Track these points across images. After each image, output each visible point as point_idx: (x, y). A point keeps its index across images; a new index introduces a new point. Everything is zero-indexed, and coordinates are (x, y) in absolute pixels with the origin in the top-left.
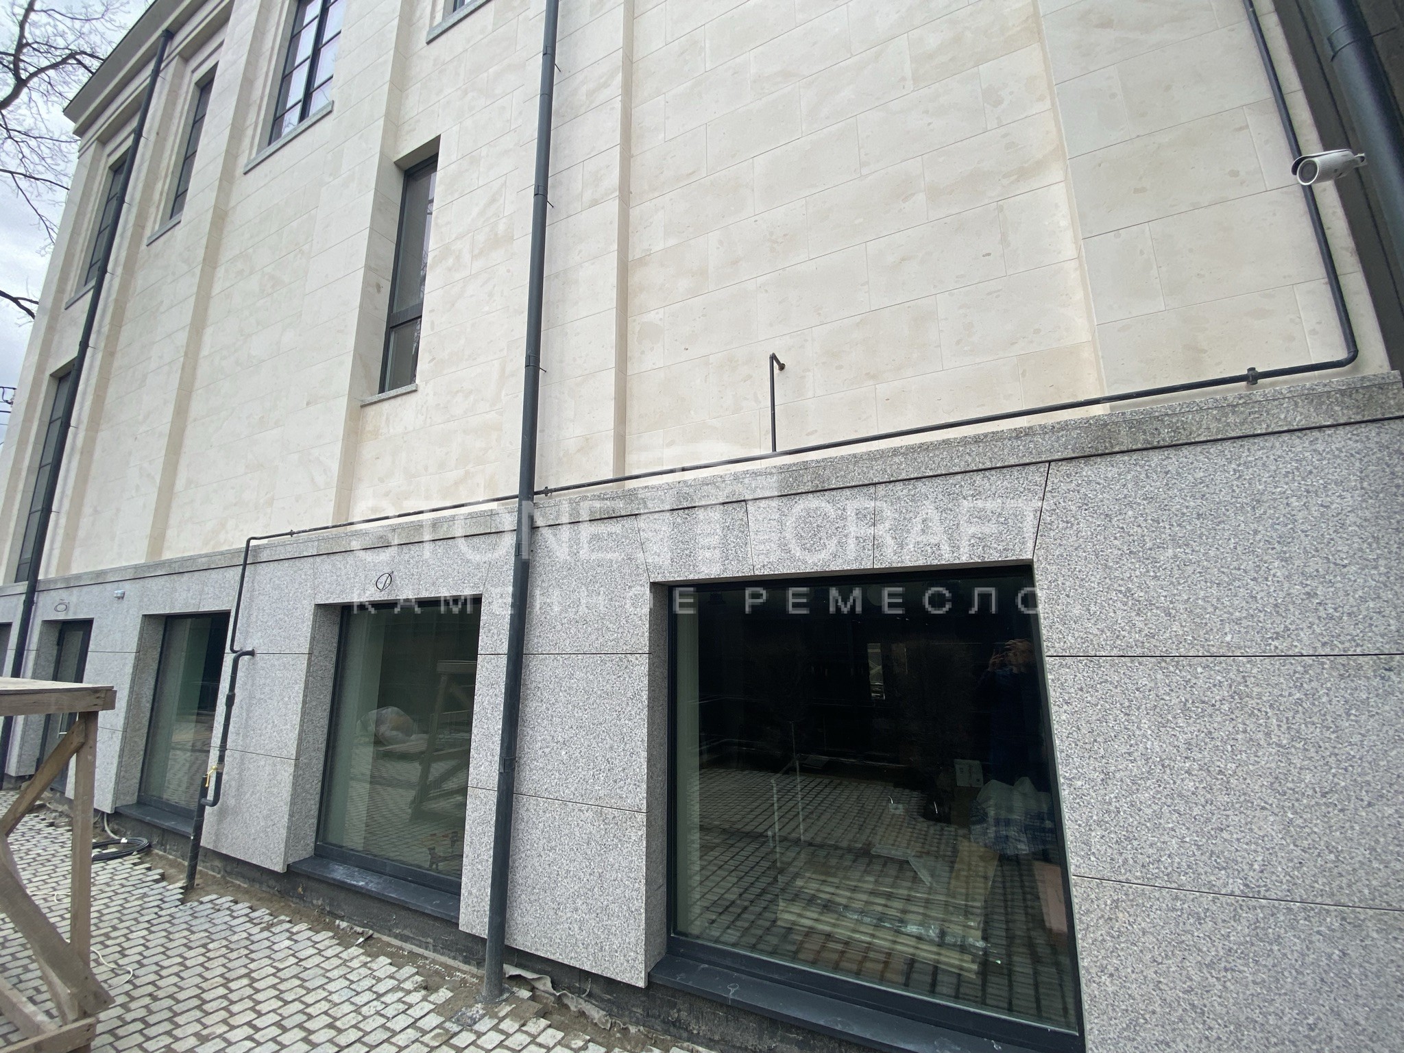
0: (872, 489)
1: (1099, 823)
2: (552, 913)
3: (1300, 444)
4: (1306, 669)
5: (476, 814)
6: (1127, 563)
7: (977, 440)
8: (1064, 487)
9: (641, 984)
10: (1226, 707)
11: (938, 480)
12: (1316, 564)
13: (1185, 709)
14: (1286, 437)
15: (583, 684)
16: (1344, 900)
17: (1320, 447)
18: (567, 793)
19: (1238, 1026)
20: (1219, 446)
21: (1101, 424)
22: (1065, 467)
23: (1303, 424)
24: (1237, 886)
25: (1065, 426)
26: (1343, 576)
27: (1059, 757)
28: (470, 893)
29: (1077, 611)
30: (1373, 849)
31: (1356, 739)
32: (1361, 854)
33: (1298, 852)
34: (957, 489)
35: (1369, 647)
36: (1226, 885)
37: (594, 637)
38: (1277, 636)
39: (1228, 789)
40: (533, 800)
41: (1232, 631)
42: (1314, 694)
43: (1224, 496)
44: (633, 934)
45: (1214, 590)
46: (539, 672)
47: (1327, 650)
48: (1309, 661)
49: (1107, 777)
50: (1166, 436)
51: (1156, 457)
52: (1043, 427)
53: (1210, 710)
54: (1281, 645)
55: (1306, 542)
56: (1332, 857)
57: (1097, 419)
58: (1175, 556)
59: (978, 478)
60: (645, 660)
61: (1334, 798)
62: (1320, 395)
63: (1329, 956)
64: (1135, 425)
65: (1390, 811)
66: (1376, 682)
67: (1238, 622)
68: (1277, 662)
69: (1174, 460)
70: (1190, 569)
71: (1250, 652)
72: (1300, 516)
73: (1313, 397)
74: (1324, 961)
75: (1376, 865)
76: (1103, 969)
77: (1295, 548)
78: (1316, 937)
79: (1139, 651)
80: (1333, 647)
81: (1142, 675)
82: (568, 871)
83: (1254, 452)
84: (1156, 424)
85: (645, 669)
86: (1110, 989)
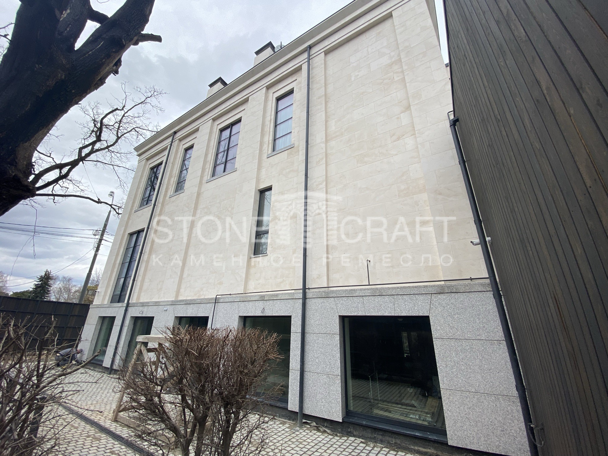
0: (393, 296)
1: (446, 376)
2: (315, 403)
3: (480, 294)
4: (484, 342)
5: (292, 377)
6: (449, 318)
7: (416, 287)
8: (435, 300)
9: (341, 421)
10: (469, 350)
11: (408, 295)
12: (485, 320)
13: (461, 351)
14: (478, 293)
15: (321, 342)
16: (495, 393)
17: (484, 295)
18: (319, 371)
19: (476, 422)
20: (465, 293)
21: (442, 286)
22: (435, 295)
23: (481, 290)
24: (473, 390)
25: (434, 286)
26: (490, 323)
27: (437, 361)
28: (291, 399)
29: (439, 328)
30: (500, 382)
31: (495, 358)
32: (498, 383)
33: (485, 383)
34: (412, 298)
35: (496, 339)
36: (471, 390)
37: (324, 329)
38: (478, 335)
39: (471, 369)
40: (309, 373)
41: (470, 334)
42: (486, 348)
43: (466, 304)
44: (338, 408)
45: (466, 325)
46: (309, 338)
47: (488, 339)
48: (484, 341)
49: (447, 366)
50: (454, 290)
51: (453, 294)
52: (430, 286)
53: (466, 351)
54: (479, 337)
55: (483, 315)
56: (492, 384)
57: (441, 285)
58: (458, 317)
59: (417, 296)
60: (338, 336)
61: (491, 371)
62: (484, 284)
63: (493, 406)
64: (448, 287)
65: (502, 374)
66: (498, 346)
67: (470, 332)
68: (479, 341)
69: (457, 296)
70: (461, 320)
71: (473, 339)
72: (481, 310)
73: (482, 285)
74: (492, 407)
75: (501, 385)
76: (448, 410)
77: (480, 317)
78: (490, 402)
79: (452, 338)
80: (489, 338)
81: (452, 343)
82: (320, 392)
83: (472, 295)
84: (452, 287)
85: (338, 338)
86: (450, 414)
